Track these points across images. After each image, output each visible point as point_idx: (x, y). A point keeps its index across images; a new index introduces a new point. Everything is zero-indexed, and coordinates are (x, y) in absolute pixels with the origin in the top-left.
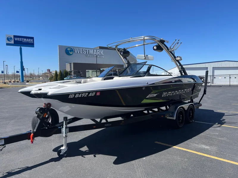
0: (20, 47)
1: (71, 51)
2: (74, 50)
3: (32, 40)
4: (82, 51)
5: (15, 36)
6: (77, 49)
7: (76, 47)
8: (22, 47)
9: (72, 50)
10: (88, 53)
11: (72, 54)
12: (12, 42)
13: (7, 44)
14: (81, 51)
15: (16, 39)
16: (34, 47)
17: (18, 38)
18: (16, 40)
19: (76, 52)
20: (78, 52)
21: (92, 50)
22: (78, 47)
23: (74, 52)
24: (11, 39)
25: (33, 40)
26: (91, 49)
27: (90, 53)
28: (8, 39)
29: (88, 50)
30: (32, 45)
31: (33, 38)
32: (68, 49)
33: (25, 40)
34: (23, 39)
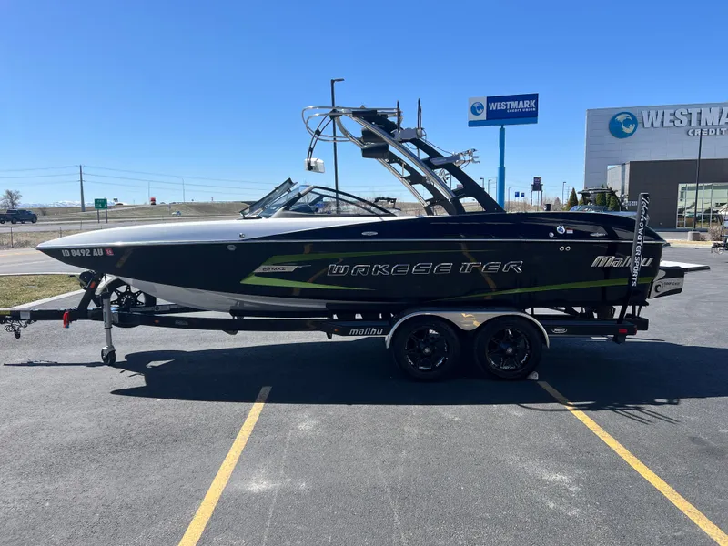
0: (500, 127)
1: (627, 123)
2: (639, 119)
3: (532, 103)
4: (672, 118)
5: (490, 100)
6: (653, 114)
7: (648, 109)
8: (504, 127)
9: (632, 119)
10: (694, 123)
11: (630, 134)
12: (483, 116)
13: (472, 124)
14: (668, 118)
15: (493, 106)
16: (536, 122)
17: (497, 101)
18: (491, 109)
19: (648, 125)
20: (657, 124)
21: (716, 111)
22: (657, 108)
23: (640, 125)
24: (481, 107)
25: (536, 104)
26: (710, 106)
27: (703, 123)
28: (474, 110)
29: (694, 112)
30: (531, 116)
31: (534, 97)
32: (619, 118)
33: (514, 104)
34: (508, 103)
